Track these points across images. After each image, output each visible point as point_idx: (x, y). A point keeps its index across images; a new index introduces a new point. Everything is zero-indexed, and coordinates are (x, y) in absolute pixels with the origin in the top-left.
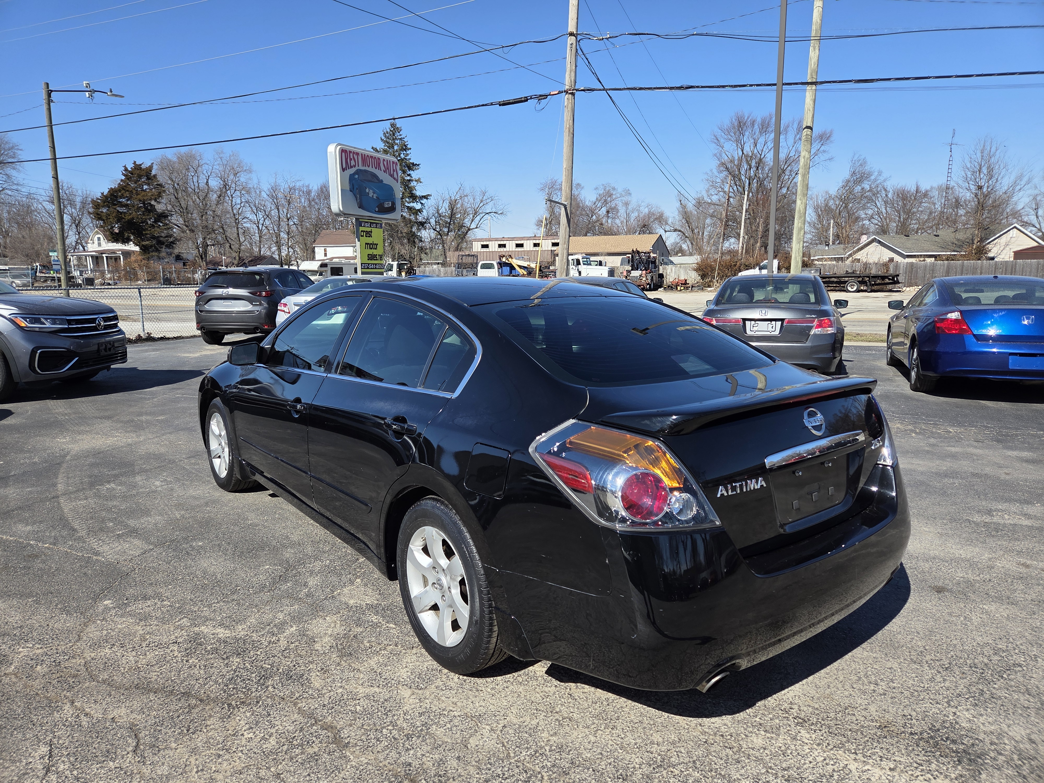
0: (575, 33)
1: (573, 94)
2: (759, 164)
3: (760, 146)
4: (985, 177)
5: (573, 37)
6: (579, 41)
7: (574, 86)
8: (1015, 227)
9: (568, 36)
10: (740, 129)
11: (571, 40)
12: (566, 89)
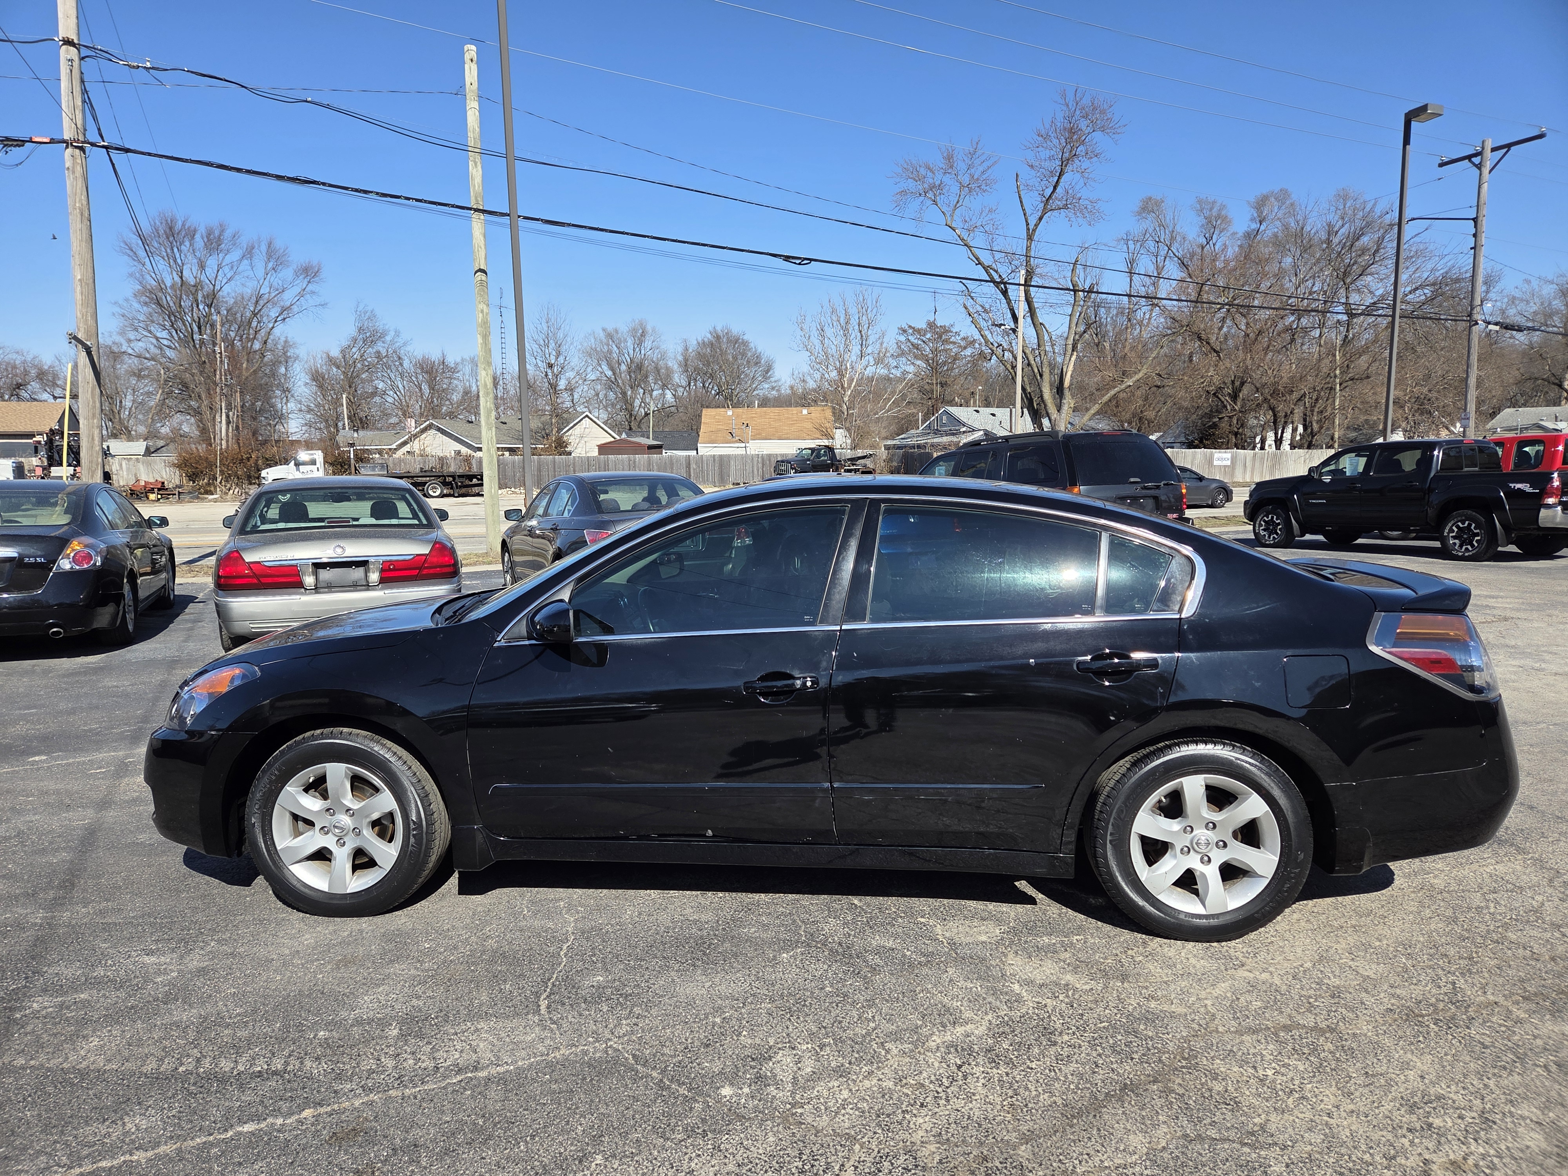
0: (76, 41)
1: (82, 149)
2: (212, 299)
3: (210, 271)
4: (554, 353)
5: (72, 48)
6: (86, 59)
7: (84, 135)
8: (587, 416)
9: (61, 43)
10: (171, 239)
11: (67, 51)
12: (66, 137)
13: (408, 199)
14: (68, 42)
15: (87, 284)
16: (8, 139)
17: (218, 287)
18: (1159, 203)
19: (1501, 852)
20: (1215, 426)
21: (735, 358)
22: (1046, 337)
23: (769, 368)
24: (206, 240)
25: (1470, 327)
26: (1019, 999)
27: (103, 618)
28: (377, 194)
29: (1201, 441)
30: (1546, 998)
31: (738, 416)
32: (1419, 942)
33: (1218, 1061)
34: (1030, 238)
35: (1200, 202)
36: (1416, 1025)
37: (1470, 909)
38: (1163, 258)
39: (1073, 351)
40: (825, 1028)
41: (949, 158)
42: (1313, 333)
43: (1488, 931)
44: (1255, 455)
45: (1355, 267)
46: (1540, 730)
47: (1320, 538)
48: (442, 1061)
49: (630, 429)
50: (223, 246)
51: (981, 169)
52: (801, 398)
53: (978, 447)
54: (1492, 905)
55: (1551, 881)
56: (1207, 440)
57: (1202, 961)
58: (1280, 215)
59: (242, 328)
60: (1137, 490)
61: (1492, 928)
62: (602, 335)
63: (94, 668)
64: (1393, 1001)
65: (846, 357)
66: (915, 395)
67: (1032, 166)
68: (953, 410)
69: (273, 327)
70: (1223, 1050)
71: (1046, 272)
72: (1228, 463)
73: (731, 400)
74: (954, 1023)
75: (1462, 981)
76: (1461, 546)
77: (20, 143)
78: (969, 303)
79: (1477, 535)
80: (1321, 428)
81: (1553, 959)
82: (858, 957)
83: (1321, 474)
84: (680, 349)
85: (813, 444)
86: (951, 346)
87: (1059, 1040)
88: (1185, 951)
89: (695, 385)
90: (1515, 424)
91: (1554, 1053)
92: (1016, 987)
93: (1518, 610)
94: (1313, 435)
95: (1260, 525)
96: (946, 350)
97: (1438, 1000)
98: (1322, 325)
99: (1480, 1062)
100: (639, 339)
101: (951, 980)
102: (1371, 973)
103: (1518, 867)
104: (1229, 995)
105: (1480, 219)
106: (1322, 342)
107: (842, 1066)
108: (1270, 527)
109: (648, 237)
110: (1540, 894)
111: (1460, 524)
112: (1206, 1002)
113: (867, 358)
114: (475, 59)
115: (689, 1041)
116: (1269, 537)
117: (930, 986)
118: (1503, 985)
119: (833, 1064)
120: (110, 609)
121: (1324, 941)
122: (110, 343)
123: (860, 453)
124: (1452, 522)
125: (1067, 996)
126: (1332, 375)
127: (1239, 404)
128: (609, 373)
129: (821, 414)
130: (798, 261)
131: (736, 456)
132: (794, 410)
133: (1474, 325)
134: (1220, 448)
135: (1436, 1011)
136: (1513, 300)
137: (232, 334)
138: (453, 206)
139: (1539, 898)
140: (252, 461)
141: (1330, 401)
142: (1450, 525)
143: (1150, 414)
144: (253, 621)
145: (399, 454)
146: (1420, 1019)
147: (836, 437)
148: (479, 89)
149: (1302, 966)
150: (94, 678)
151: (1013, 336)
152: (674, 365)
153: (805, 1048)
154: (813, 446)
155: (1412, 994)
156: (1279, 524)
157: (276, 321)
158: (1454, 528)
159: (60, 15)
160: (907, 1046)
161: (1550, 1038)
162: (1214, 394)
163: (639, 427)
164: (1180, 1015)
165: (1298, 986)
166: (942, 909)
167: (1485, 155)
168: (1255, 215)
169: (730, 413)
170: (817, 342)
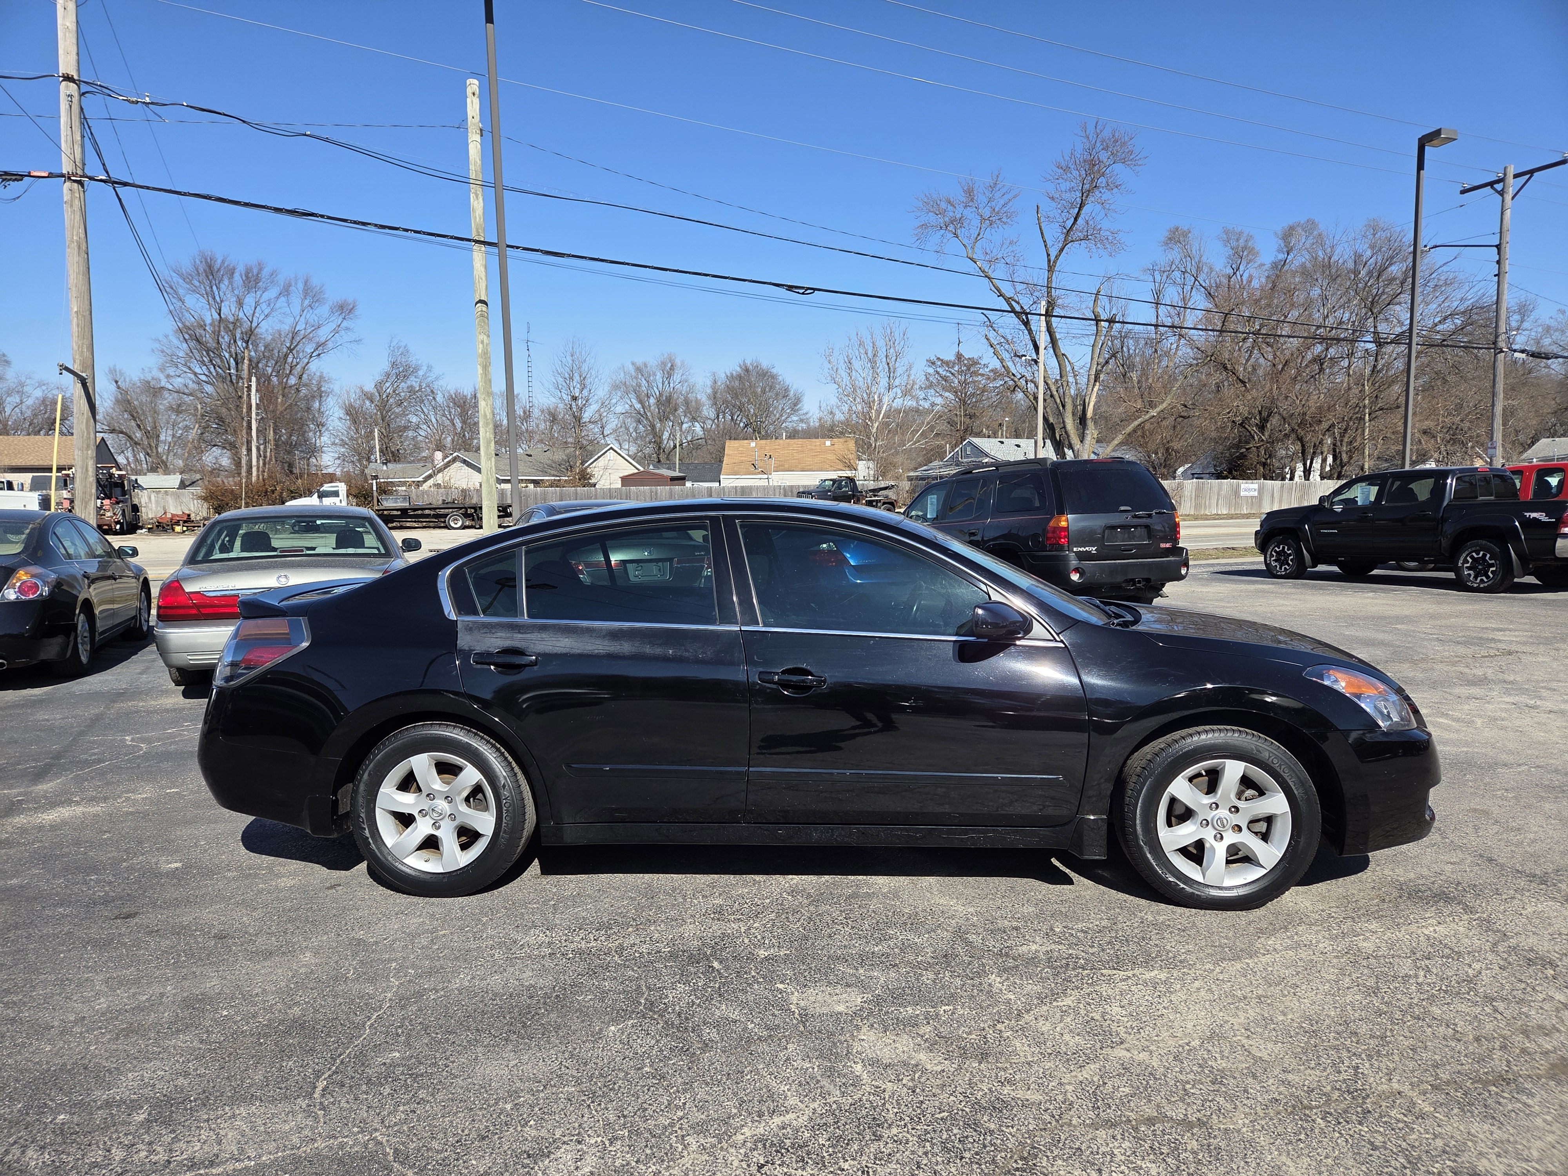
0: (76, 77)
1: (80, 183)
2: (250, 336)
3: (248, 309)
4: (578, 386)
5: (72, 84)
6: (87, 95)
7: (83, 170)
8: (611, 448)
9: (61, 79)
10: (211, 277)
11: (67, 87)
12: (64, 172)
13: (406, 230)
14: (68, 78)
15: (84, 316)
16: (6, 173)
17: (254, 325)
18: (1185, 234)
19: (1446, 911)
20: (1243, 456)
21: (764, 391)
22: (1069, 368)
23: (797, 401)
24: (244, 278)
25: (1496, 355)
26: (857, 1082)
27: (50, 650)
28: (376, 225)
29: (1230, 472)
30: (1459, 1086)
31: (761, 448)
32: (1329, 1016)
33: (1060, 1162)
34: (1051, 268)
35: (1226, 232)
36: (1301, 1119)
37: (1395, 977)
38: (1190, 287)
39: (1095, 381)
40: (625, 1117)
41: (970, 193)
42: (1342, 363)
43: (1410, 1005)
44: (1282, 486)
45: (1384, 297)
46: (1519, 773)
47: (1335, 569)
48: (177, 1153)
49: (659, 461)
50: (261, 284)
51: (1002, 202)
52: (829, 431)
53: (969, 475)
54: (1422, 973)
55: (1495, 944)
56: (1236, 471)
57: (1077, 1038)
58: (1308, 245)
59: (279, 364)
60: (1127, 519)
61: (1415, 1001)
62: (632, 369)
63: (35, 701)
64: (1282, 1089)
65: (874, 389)
66: (943, 427)
67: (1053, 198)
68: (976, 441)
69: (308, 363)
70: (1071, 1148)
71: (1067, 302)
72: (1256, 494)
73: (759, 433)
74: (774, 1112)
75: (1367, 1065)
76: (1476, 577)
77: (19, 177)
78: (992, 334)
79: (1492, 565)
80: (1351, 458)
81: (1477, 1039)
82: (693, 1031)
83: (1333, 504)
84: (709, 383)
85: (834, 475)
86: (980, 378)
87: (886, 1133)
88: (1062, 1025)
89: (724, 417)
90: (1551, 454)
91: (1453, 1158)
92: (858, 1068)
93: (1525, 644)
94: (1342, 466)
95: (1272, 556)
96: (974, 382)
97: (1334, 1088)
98: (1350, 355)
99: (1364, 1168)
100: (668, 373)
101: (788, 1059)
102: (1264, 1055)
103: (1461, 929)
104: (1095, 1079)
105: (1503, 246)
106: (1351, 372)
107: (627, 1165)
108: (1282, 558)
109: (649, 267)
110: (1479, 961)
111: (1474, 554)
112: (1067, 1087)
113: (894, 390)
114: (477, 92)
115: (466, 1132)
116: (1281, 568)
117: (761, 1066)
118: (1413, 1071)
119: (618, 1163)
120: (59, 640)
121: (1221, 1014)
122: (150, 379)
123: (882, 484)
124: (1467, 552)
125: (913, 1080)
126: (1361, 405)
127: (1267, 434)
128: (638, 406)
129: (846, 446)
130: (801, 291)
131: (758, 488)
132: (818, 442)
133: (1499, 353)
134: (1249, 479)
135: (1328, 1102)
136: (1548, 329)
137: (269, 370)
138: (452, 237)
139: (1477, 966)
140: (276, 494)
141: (1360, 430)
142: (1464, 555)
143: (1176, 445)
144: (194, 653)
145: (425, 486)
146: (1307, 1112)
147: (859, 468)
148: (480, 121)
149: (1187, 1044)
150: (29, 711)
151: (1035, 367)
152: (704, 399)
153: (593, 1141)
154: (835, 477)
155: (1305, 1080)
156: (1290, 555)
157: (311, 357)
158: (1468, 558)
159: (61, 52)
160: (710, 1140)
161: (1452, 1137)
162: (1241, 424)
163: (668, 459)
164: (1033, 1104)
165: (1177, 1069)
166: (806, 974)
167: (1507, 181)
168: (1283, 245)
169: (753, 444)
170: (844, 375)
